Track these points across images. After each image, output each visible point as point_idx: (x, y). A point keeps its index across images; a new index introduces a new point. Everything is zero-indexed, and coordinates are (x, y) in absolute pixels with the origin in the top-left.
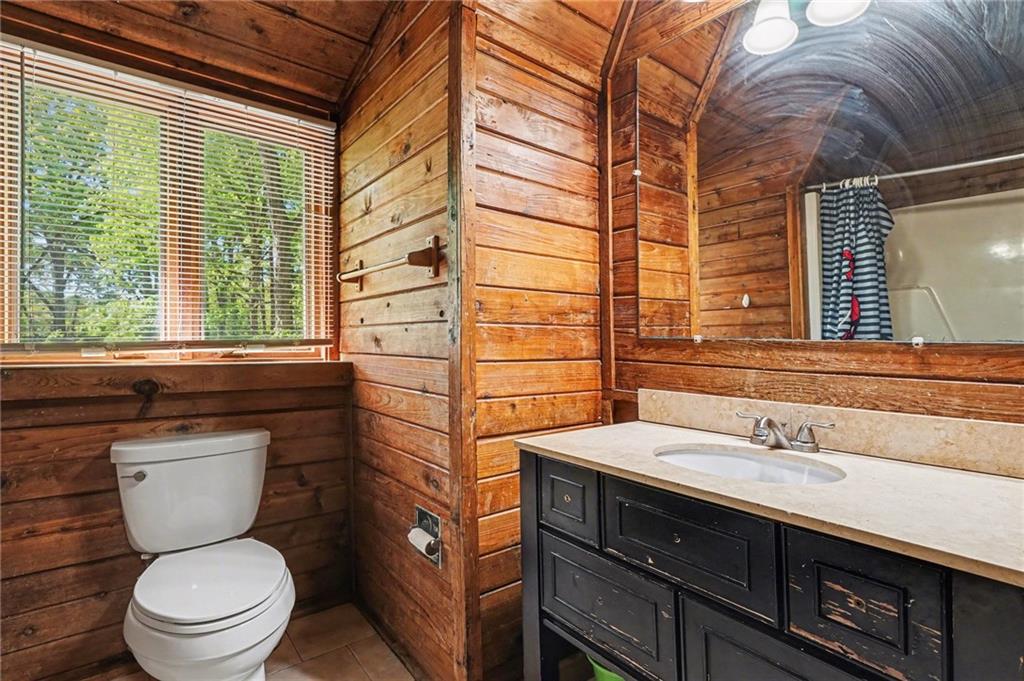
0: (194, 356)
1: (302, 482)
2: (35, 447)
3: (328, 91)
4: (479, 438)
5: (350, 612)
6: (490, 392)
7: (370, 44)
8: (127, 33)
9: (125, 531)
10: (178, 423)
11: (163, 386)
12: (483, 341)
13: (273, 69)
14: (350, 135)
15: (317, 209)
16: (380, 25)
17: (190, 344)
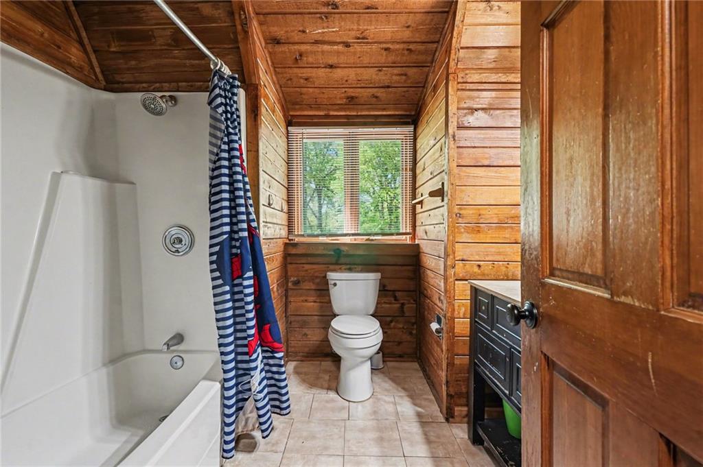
0: (355, 240)
1: (396, 299)
2: (307, 271)
3: (410, 111)
4: (457, 280)
5: (416, 365)
6: (465, 258)
7: (424, 87)
8: (332, 113)
9: (331, 306)
10: (348, 266)
11: (344, 251)
12: (461, 233)
13: (384, 109)
14: (419, 130)
15: (406, 169)
16: (426, 80)
17: (353, 235)
